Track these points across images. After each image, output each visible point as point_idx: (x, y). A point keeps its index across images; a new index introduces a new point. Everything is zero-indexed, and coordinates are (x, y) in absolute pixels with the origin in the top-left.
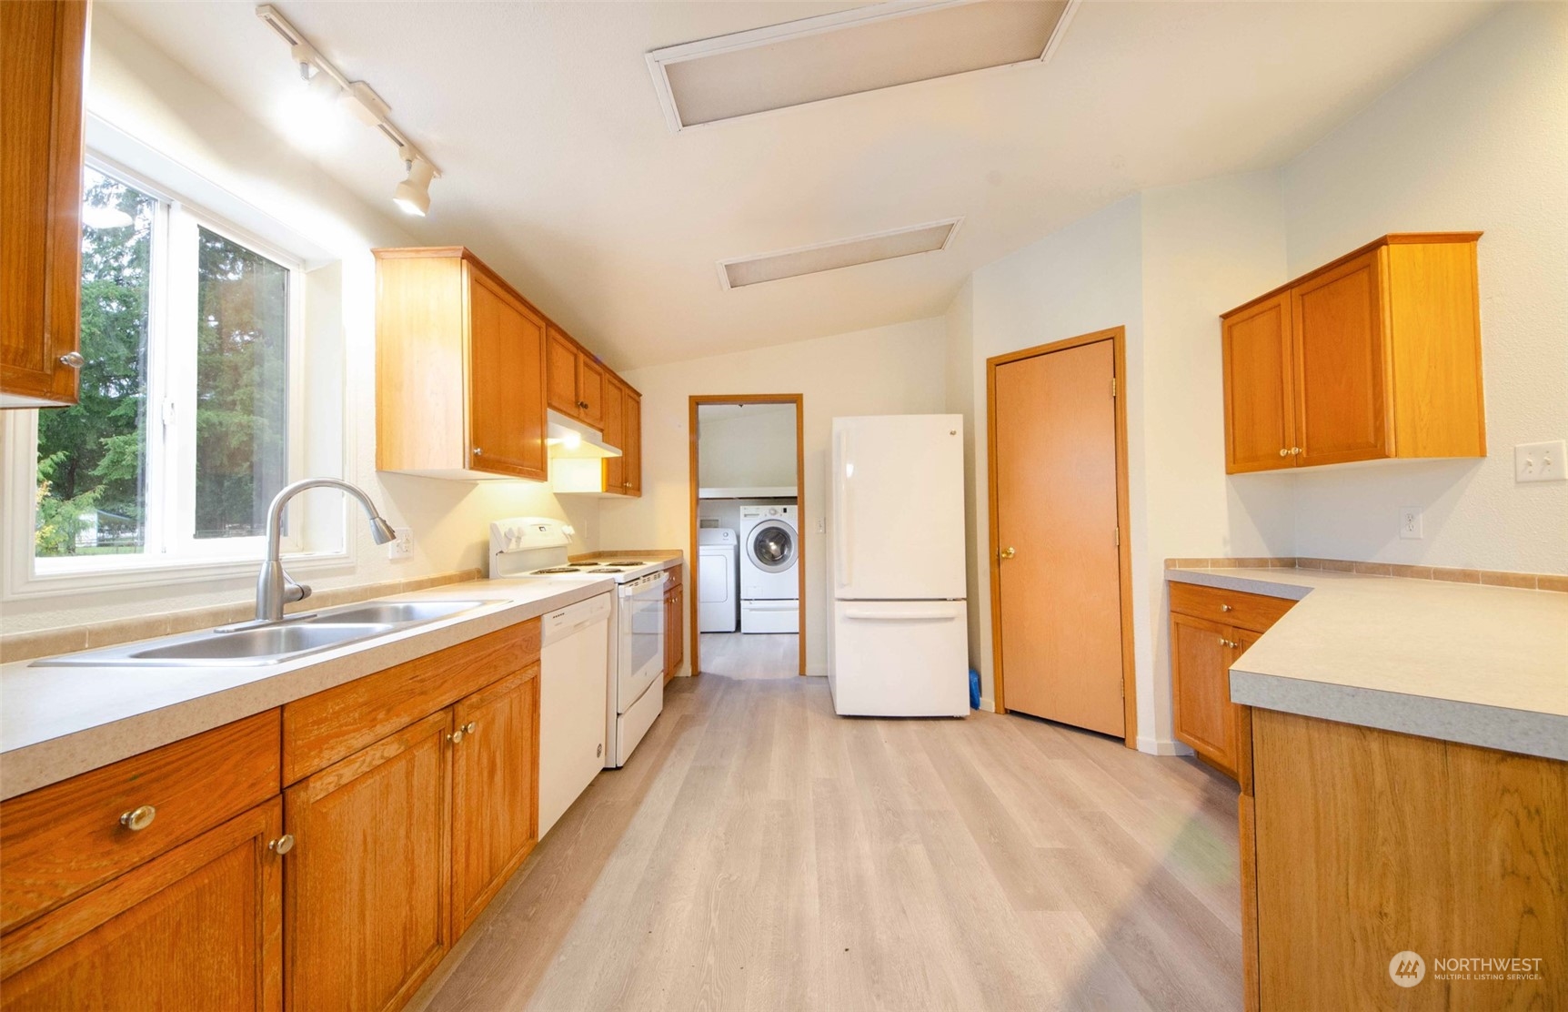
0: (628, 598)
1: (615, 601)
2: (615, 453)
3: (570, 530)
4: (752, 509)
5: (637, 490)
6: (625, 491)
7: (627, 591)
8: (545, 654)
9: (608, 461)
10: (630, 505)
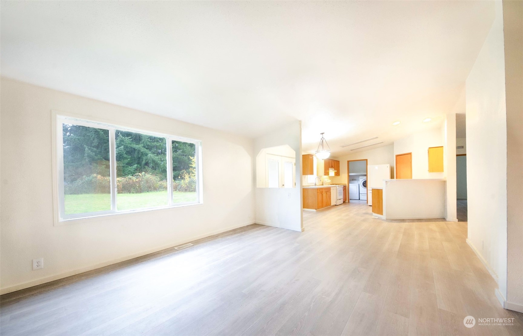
0: (338, 188)
1: (337, 188)
2: (336, 171)
3: (330, 181)
4: (362, 177)
5: (339, 175)
6: (337, 175)
7: (338, 187)
8: (331, 190)
9: (335, 172)
10: (338, 177)
